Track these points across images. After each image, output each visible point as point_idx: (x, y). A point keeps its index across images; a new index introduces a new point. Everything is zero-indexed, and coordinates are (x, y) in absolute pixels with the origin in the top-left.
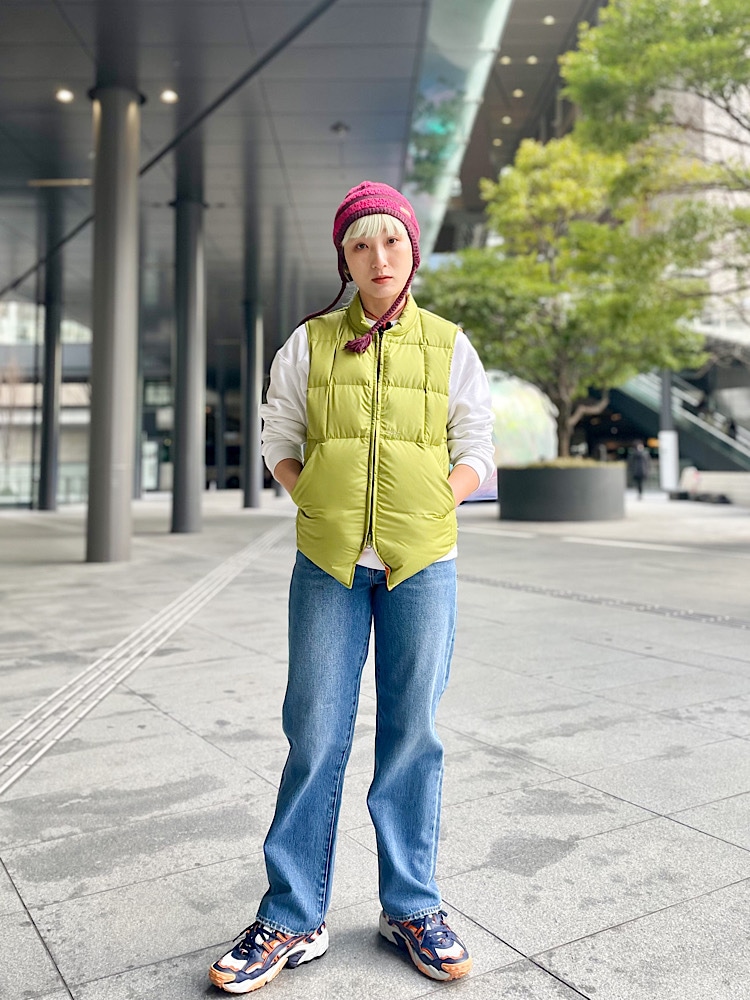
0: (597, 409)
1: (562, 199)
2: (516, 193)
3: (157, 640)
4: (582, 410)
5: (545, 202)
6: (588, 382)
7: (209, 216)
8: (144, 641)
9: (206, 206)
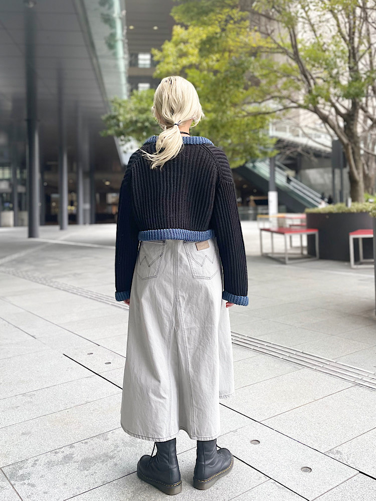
2: (169, 56)
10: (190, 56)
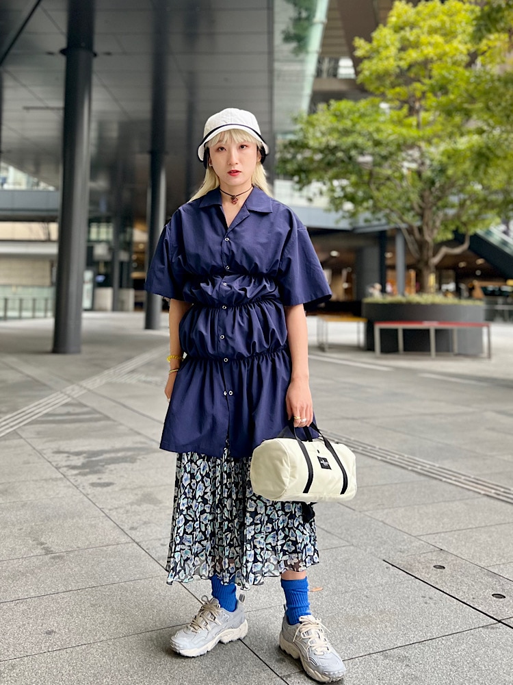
0: (458, 250)
1: (429, 51)
2: (387, 47)
4: (444, 250)
5: (413, 55)
6: (453, 227)
7: (97, 64)
9: (95, 55)
10: (423, 47)
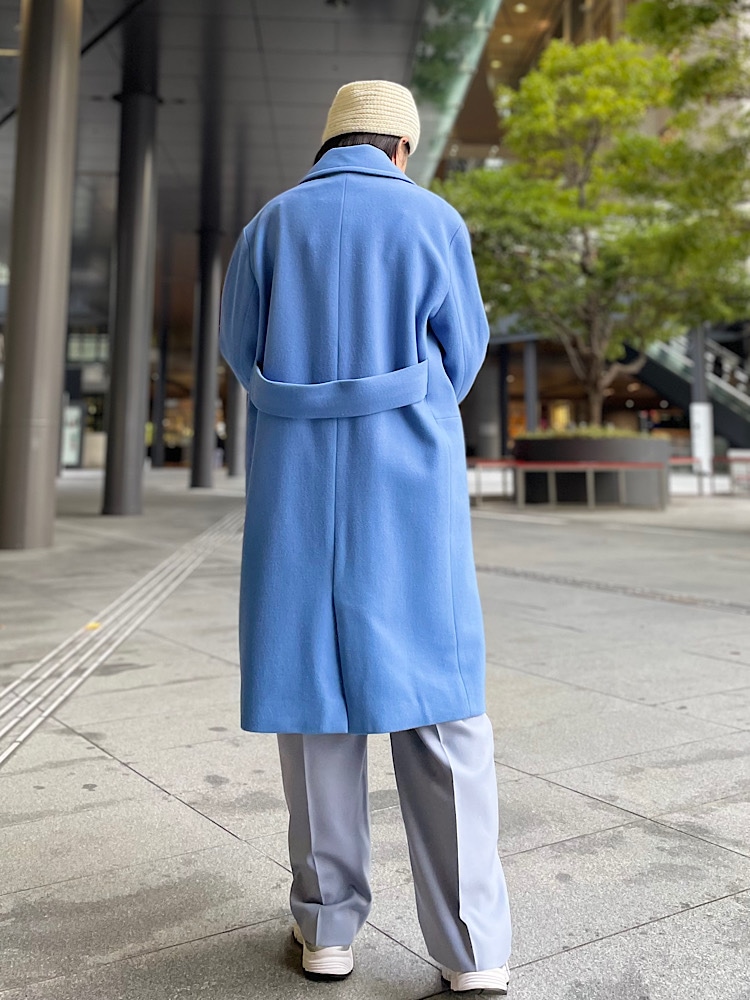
0: (633, 369)
2: (542, 101)
3: (98, 652)
4: (616, 368)
5: (578, 113)
6: (621, 338)
8: (78, 654)
10: (590, 103)
